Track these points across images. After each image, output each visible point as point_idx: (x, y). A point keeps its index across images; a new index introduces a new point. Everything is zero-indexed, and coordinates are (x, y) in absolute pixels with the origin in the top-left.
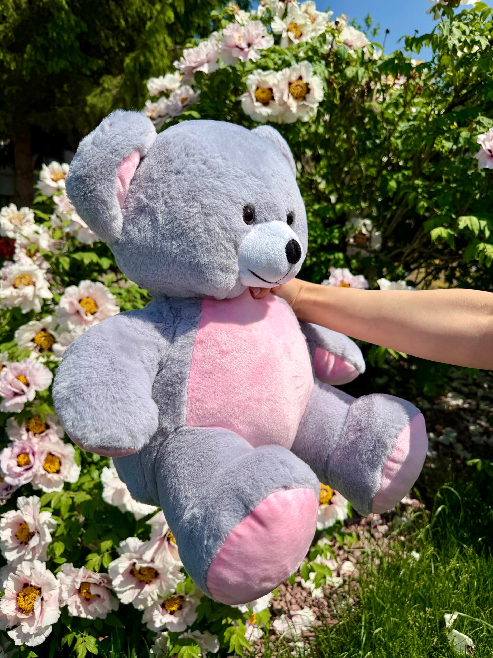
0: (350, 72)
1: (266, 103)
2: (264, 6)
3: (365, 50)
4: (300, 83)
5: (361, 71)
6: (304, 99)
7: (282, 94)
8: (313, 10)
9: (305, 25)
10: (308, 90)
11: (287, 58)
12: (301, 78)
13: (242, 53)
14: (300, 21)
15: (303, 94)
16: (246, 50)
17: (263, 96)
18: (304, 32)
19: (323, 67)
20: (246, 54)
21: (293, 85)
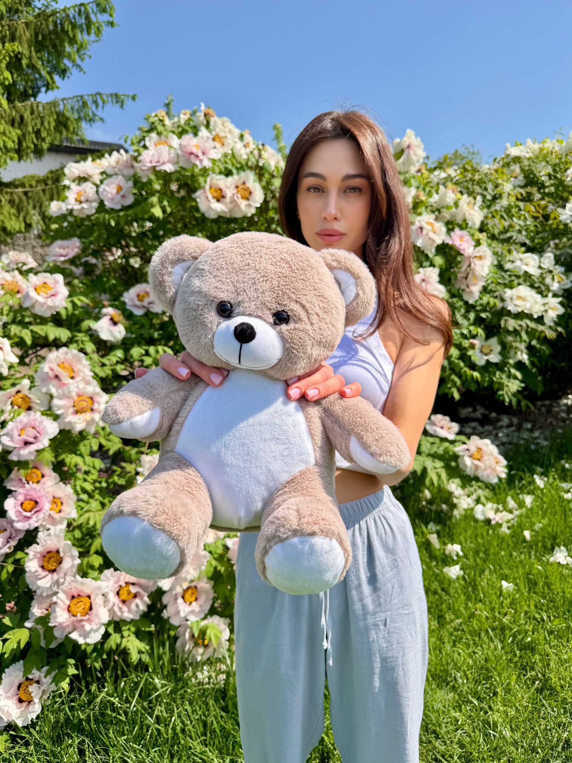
1: (218, 200)
2: (185, 114)
4: (244, 187)
6: (248, 199)
7: (233, 194)
8: (229, 125)
9: (226, 137)
10: (250, 193)
12: (244, 183)
13: (197, 159)
14: (222, 134)
15: (247, 196)
16: (201, 157)
17: (215, 194)
18: (225, 144)
20: (201, 161)
21: (240, 189)
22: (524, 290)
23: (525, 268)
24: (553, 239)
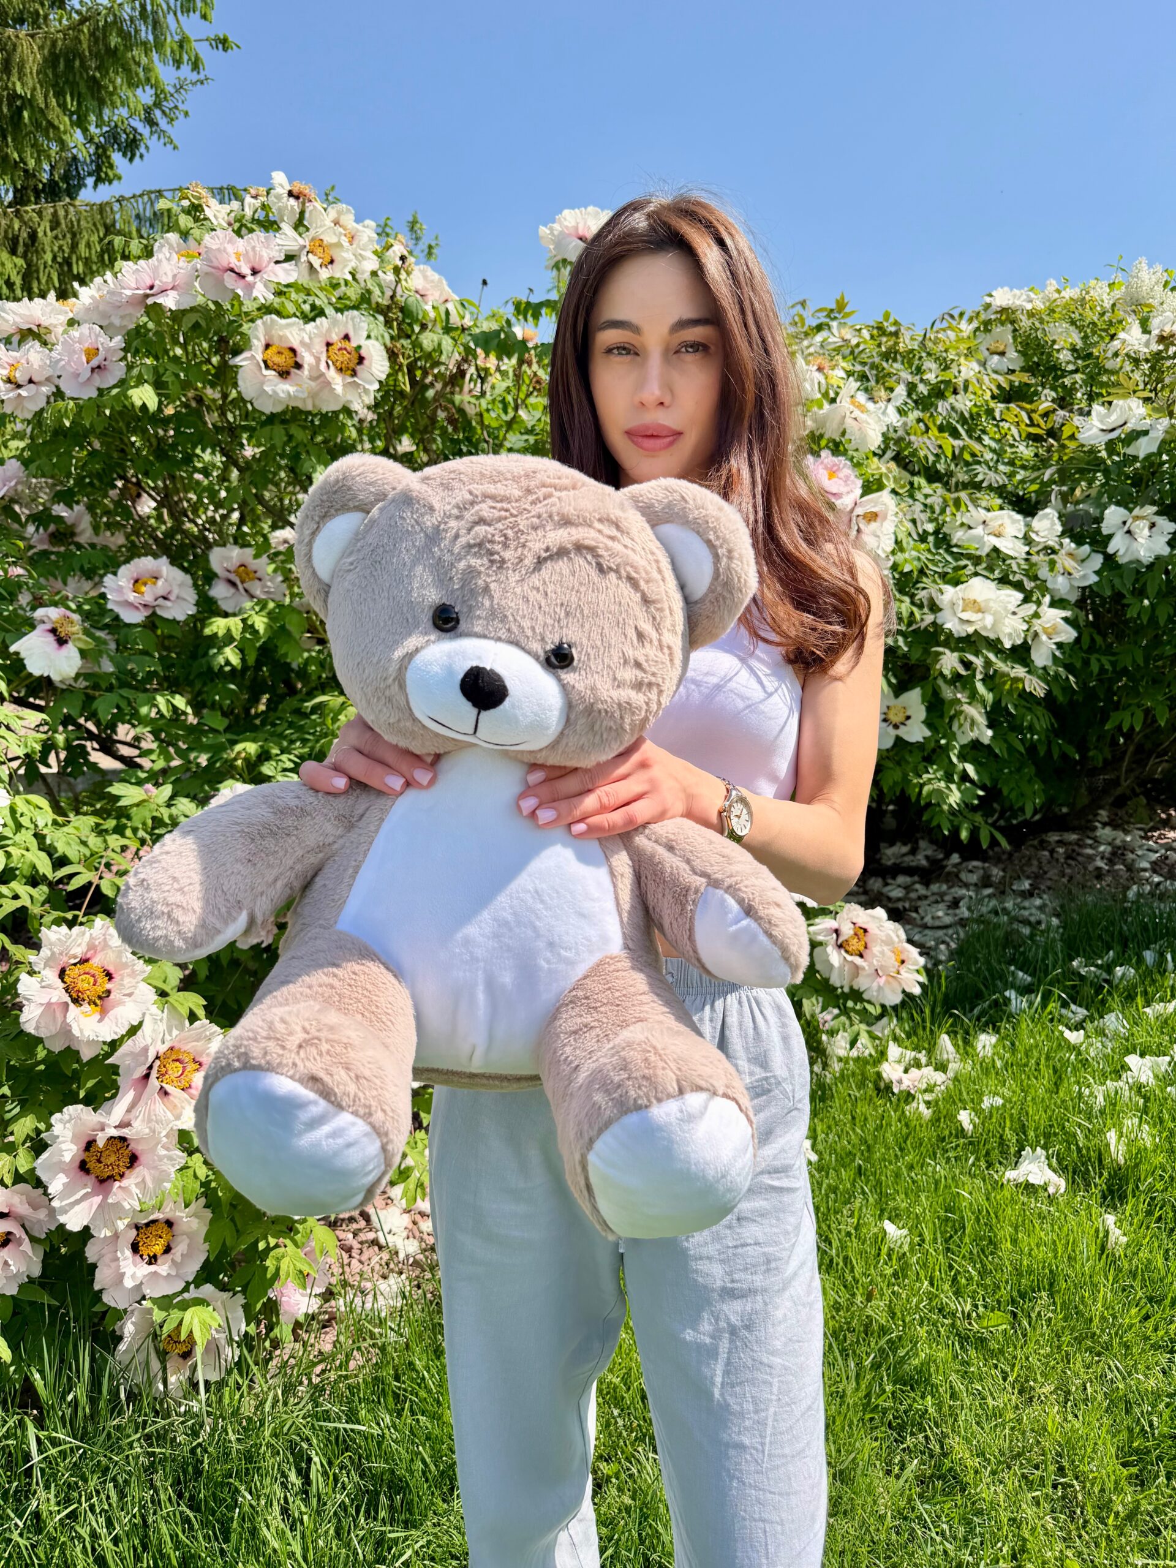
0: (428, 340)
1: (284, 374)
2: (255, 197)
3: (450, 306)
4: (345, 344)
5: (447, 342)
6: (354, 373)
7: (318, 360)
8: (349, 220)
9: (339, 245)
10: (361, 360)
11: (318, 302)
12: (347, 337)
13: (241, 282)
14: (329, 239)
15: (352, 365)
16: (250, 278)
17: (278, 360)
18: (338, 258)
19: (382, 328)
20: (250, 287)
21: (335, 347)
22: (985, 587)
23: (993, 541)
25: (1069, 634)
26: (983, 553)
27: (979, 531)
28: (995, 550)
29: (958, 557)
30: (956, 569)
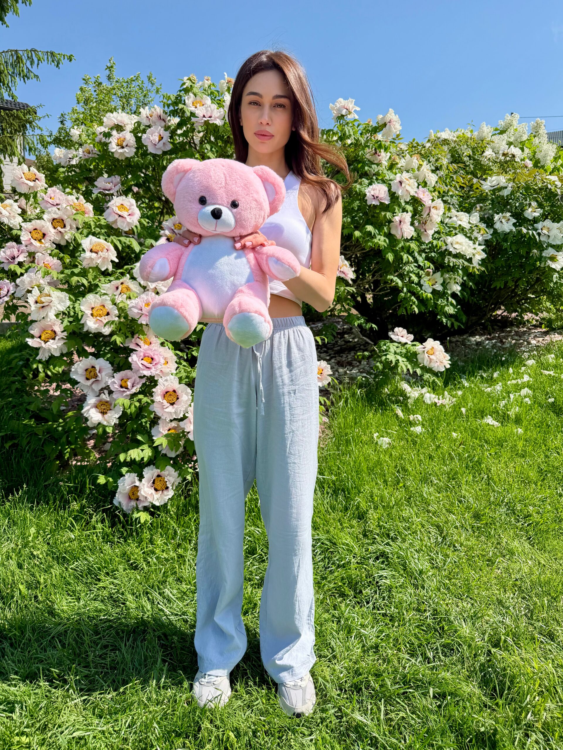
22: (460, 238)
23: (459, 223)
24: (479, 203)
25: (484, 256)
26: (457, 226)
27: (454, 219)
28: (460, 225)
29: (449, 227)
30: (449, 231)
